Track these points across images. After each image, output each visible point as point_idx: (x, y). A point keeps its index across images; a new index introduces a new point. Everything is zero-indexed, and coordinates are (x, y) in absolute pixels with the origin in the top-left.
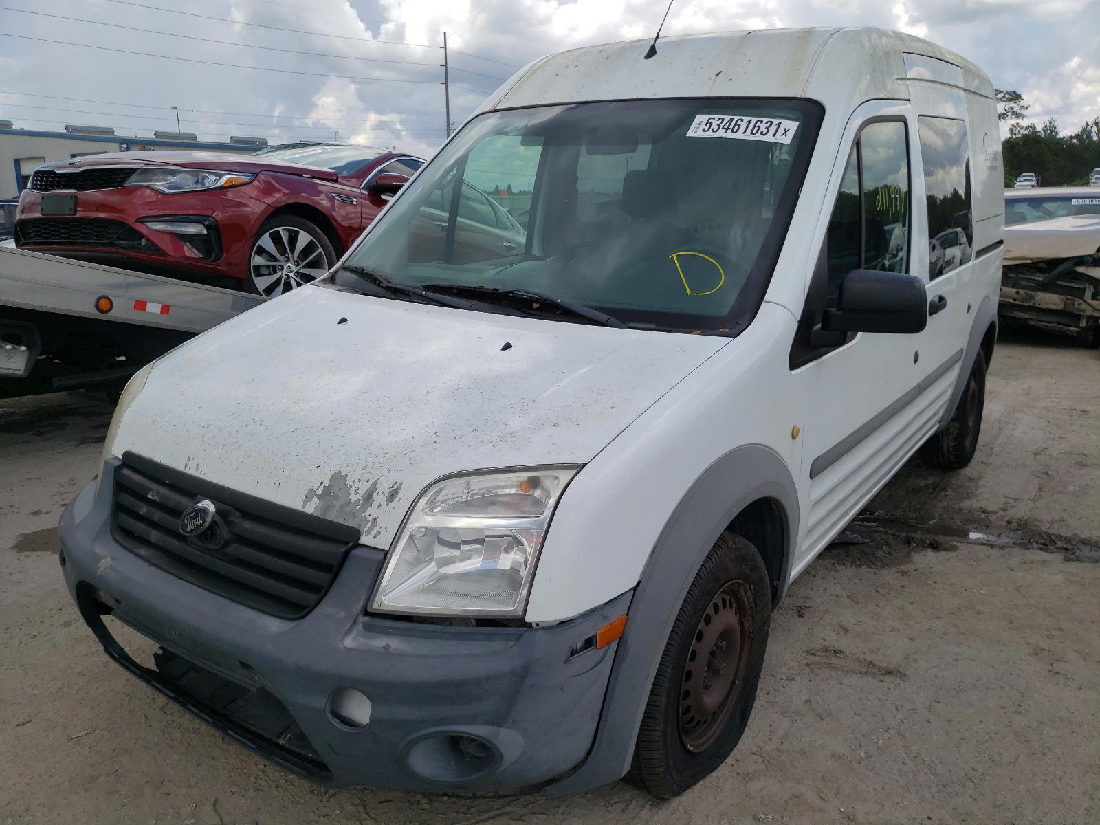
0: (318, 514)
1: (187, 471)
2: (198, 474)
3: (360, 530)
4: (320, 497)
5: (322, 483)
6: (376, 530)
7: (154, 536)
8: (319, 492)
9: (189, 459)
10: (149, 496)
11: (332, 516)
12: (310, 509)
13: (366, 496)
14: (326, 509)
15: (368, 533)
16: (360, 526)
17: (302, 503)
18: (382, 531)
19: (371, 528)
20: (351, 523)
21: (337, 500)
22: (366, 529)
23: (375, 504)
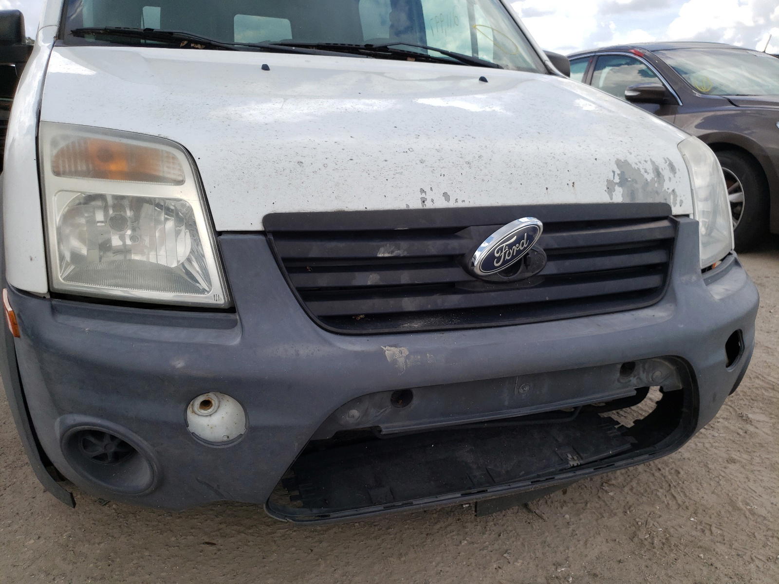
0: (628, 201)
1: (429, 205)
2: (452, 204)
3: (668, 203)
4: (621, 184)
5: (614, 172)
6: (678, 199)
7: (409, 304)
8: (617, 180)
9: (422, 191)
10: (380, 255)
11: (641, 199)
12: (618, 197)
13: (656, 174)
14: (632, 194)
15: (675, 204)
16: (666, 199)
17: (607, 196)
18: (683, 198)
19: (675, 200)
20: (658, 200)
21: (636, 182)
22: (672, 201)
23: (666, 178)
